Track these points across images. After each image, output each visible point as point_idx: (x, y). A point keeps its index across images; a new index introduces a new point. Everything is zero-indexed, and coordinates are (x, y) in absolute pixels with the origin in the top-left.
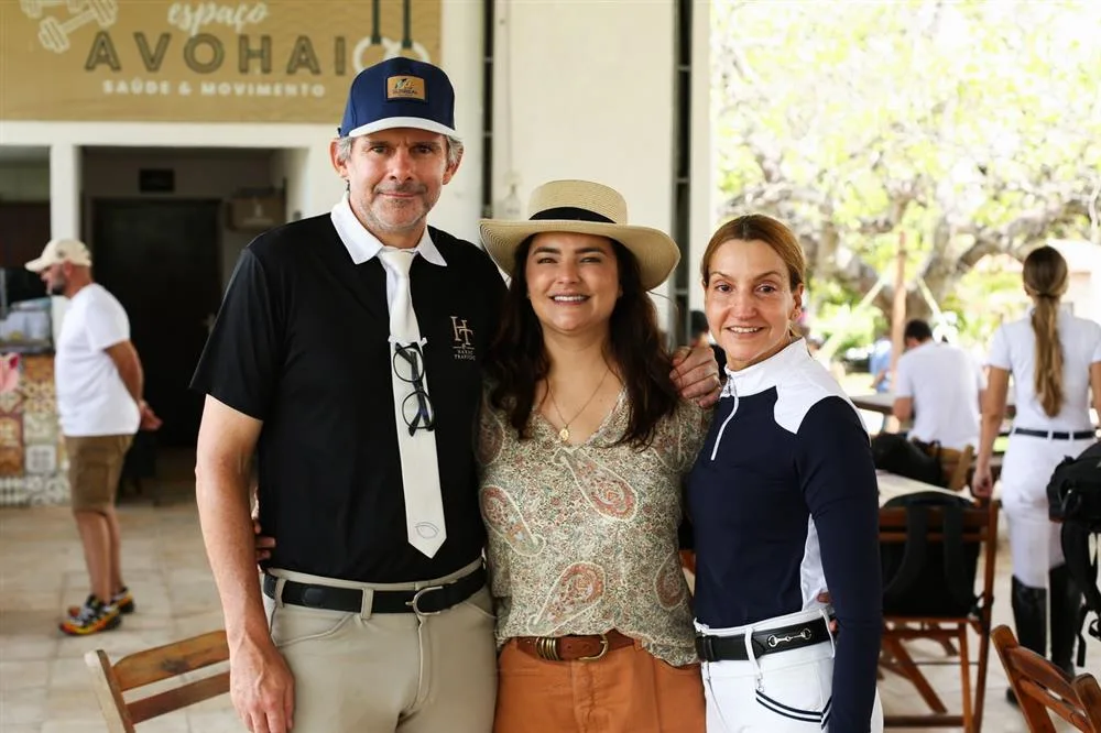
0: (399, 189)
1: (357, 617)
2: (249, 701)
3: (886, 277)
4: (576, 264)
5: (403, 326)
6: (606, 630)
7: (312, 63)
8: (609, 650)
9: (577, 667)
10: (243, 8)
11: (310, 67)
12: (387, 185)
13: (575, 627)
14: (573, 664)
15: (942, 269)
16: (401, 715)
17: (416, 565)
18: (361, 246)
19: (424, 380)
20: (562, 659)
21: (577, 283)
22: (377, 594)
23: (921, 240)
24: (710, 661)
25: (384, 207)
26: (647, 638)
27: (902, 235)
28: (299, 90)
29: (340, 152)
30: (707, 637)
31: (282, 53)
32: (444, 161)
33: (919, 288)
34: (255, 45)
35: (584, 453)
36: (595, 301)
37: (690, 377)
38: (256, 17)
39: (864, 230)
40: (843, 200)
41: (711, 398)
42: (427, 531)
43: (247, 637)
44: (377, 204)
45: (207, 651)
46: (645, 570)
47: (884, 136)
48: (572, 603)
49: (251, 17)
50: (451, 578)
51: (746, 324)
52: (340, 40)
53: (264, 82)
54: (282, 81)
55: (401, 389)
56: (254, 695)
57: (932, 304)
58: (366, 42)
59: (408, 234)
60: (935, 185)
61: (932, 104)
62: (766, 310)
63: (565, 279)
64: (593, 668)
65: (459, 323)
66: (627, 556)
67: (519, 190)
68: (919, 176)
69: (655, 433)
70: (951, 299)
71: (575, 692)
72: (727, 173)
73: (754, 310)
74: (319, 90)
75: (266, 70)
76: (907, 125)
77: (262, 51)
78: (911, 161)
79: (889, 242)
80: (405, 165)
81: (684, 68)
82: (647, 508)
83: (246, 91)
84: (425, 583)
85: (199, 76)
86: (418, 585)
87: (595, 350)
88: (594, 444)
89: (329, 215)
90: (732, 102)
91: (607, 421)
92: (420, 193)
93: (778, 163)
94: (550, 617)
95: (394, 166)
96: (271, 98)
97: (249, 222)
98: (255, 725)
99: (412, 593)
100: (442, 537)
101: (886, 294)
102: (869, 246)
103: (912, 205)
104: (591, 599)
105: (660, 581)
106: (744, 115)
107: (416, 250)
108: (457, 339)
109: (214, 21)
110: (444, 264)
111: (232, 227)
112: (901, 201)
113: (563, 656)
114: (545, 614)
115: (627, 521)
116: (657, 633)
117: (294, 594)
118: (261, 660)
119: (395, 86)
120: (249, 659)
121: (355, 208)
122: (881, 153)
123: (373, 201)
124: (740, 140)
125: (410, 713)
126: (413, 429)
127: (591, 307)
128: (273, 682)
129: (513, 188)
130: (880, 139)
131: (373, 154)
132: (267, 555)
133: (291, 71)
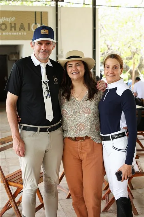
0: (44, 52)
1: (37, 133)
2: (16, 149)
3: (131, 68)
4: (76, 66)
5: (44, 78)
6: (85, 136)
7: (24, 28)
8: (85, 139)
9: (79, 142)
10: (10, 18)
11: (23, 29)
12: (41, 51)
13: (79, 135)
14: (78, 141)
15: (141, 66)
16: (45, 151)
17: (48, 123)
18: (36, 63)
19: (49, 88)
20: (76, 141)
21: (77, 70)
22: (40, 128)
23: (137, 61)
24: (103, 141)
25: (41, 55)
26: (92, 137)
27: (134, 60)
28: (21, 34)
29: (32, 44)
30: (103, 136)
31: (18, 26)
32: (52, 46)
33: (137, 70)
34: (13, 25)
35: (81, 103)
36: (80, 73)
37: (100, 86)
38: (13, 20)
39: (127, 59)
40: (123, 53)
41: (104, 90)
42: (50, 117)
43: (16, 137)
44: (40, 54)
45: (9, 140)
46: (93, 124)
47: (131, 41)
48: (79, 131)
49: (12, 20)
50: (55, 125)
51: (111, 74)
52: (29, 24)
53: (15, 32)
54: (18, 32)
55: (44, 90)
56: (17, 148)
57: (140, 73)
58: (34, 24)
59: (45, 60)
60: (140, 50)
61: (140, 35)
62: (115, 72)
63: (74, 69)
64: (82, 142)
65: (55, 77)
66: (89, 122)
67: (63, 52)
68: (137, 48)
69: (94, 98)
70: (143, 72)
71: (78, 147)
72: (101, 48)
73: (113, 72)
74: (25, 34)
75: (15, 30)
76: (135, 39)
77: (14, 26)
78: (136, 46)
79: (132, 61)
80: (45, 47)
81: (94, 28)
82: (93, 112)
83: (11, 34)
84: (50, 126)
85: (3, 31)
86: (48, 127)
87: (82, 83)
88: (83, 101)
89: (30, 56)
90: (102, 35)
91: (85, 96)
92: (48, 52)
93: (111, 46)
94: (75, 133)
95: (43, 47)
96: (16, 35)
97: (13, 59)
98: (18, 153)
99: (47, 128)
100: (52, 118)
101: (131, 71)
102: (128, 62)
103: (136, 54)
104: (83, 130)
105: (96, 126)
106: (104, 38)
107: (47, 63)
108: (55, 80)
109: (5, 21)
110: (52, 66)
111: (9, 60)
112: (134, 53)
113: (76, 140)
114: (74, 133)
115: (89, 115)
116: (95, 136)
117: (25, 128)
118: (18, 141)
119: (43, 32)
120: (16, 141)
121: (35, 55)
122: (130, 44)
123: (39, 54)
124: (104, 42)
125: (47, 151)
126: (46, 97)
127: (80, 74)
128: (21, 146)
129: (62, 52)
130: (130, 42)
131: (39, 45)
132: (20, 121)
133: (20, 30)
